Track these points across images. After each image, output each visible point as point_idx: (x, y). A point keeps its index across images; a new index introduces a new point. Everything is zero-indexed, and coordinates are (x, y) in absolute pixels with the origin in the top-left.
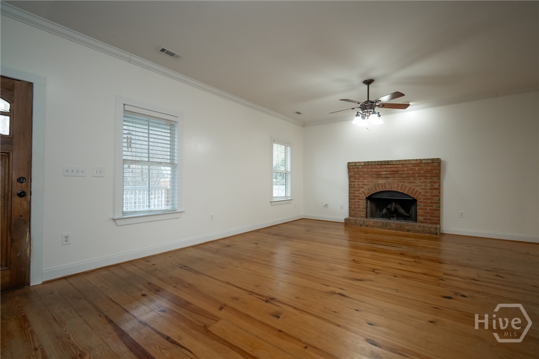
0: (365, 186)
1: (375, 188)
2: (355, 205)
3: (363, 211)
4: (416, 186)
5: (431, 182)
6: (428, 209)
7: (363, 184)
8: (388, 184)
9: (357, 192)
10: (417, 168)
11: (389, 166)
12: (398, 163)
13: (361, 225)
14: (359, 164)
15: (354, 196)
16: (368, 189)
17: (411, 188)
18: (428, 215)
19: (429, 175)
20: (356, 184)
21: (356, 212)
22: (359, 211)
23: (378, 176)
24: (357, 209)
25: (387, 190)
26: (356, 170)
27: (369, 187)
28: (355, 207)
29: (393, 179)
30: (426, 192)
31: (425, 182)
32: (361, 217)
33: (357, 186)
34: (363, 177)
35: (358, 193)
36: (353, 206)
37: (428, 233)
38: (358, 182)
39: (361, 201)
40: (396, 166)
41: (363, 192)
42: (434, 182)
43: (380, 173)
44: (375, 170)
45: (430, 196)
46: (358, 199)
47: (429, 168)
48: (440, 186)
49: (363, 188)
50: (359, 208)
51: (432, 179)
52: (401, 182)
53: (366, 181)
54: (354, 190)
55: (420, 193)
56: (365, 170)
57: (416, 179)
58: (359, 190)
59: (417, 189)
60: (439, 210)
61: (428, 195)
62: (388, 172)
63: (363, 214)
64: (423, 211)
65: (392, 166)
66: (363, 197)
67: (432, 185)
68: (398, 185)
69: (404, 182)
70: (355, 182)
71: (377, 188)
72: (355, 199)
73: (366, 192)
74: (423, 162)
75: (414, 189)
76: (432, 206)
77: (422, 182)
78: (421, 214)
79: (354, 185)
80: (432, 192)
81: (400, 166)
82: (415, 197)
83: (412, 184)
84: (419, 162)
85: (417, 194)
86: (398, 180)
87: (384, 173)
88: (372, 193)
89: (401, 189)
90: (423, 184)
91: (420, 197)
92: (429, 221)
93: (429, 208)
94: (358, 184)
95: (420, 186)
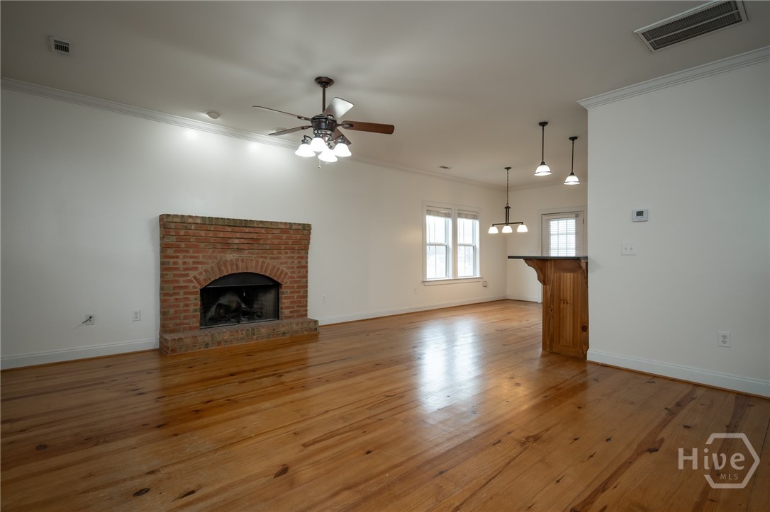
0: (200, 266)
1: (219, 269)
2: (178, 306)
3: (194, 317)
4: (282, 263)
5: (299, 257)
6: (295, 297)
7: (194, 263)
8: (243, 261)
9: (181, 279)
10: (284, 236)
11: (247, 230)
12: (261, 226)
13: (207, 345)
14: (190, 220)
15: (174, 288)
16: (206, 271)
17: (275, 266)
18: (295, 305)
19: (297, 247)
20: (180, 261)
21: (178, 321)
22: (186, 318)
23: (226, 245)
24: (182, 315)
25: (240, 271)
26: (182, 232)
27: (208, 267)
28: (176, 312)
29: (250, 253)
30: (293, 272)
31: (292, 257)
32: (191, 329)
33: (181, 266)
34: (197, 246)
35: (185, 281)
36: (172, 311)
37: (307, 330)
38: (184, 257)
39: (192, 297)
40: (257, 230)
41: (195, 277)
42: (302, 258)
43: (230, 241)
44: (221, 235)
45: (298, 277)
46: (185, 293)
47: (298, 237)
48: (307, 263)
49: (196, 269)
50: (185, 311)
51: (299, 253)
52: (262, 257)
53: (201, 255)
54: (174, 275)
55: (286, 274)
56: (203, 233)
57: (280, 253)
58: (187, 275)
59: (283, 267)
60: (306, 297)
61: (295, 275)
62: (243, 241)
63: (195, 322)
64: (289, 300)
65: (252, 230)
66: (194, 287)
67: (299, 262)
68: (257, 262)
69: (266, 258)
70: (177, 257)
71: (223, 268)
72: (177, 294)
73: (201, 278)
74: (294, 227)
75: (279, 269)
76: (299, 292)
77: (289, 258)
78: (287, 305)
79: (175, 263)
80: (299, 272)
81: (263, 231)
82: (280, 281)
83: (276, 261)
84: (288, 227)
85: (283, 276)
86: (258, 253)
87: (236, 241)
88: (213, 279)
89: (262, 268)
90: (289, 261)
91: (286, 280)
92: (295, 314)
93: (296, 295)
94: (185, 263)
95: (286, 263)
